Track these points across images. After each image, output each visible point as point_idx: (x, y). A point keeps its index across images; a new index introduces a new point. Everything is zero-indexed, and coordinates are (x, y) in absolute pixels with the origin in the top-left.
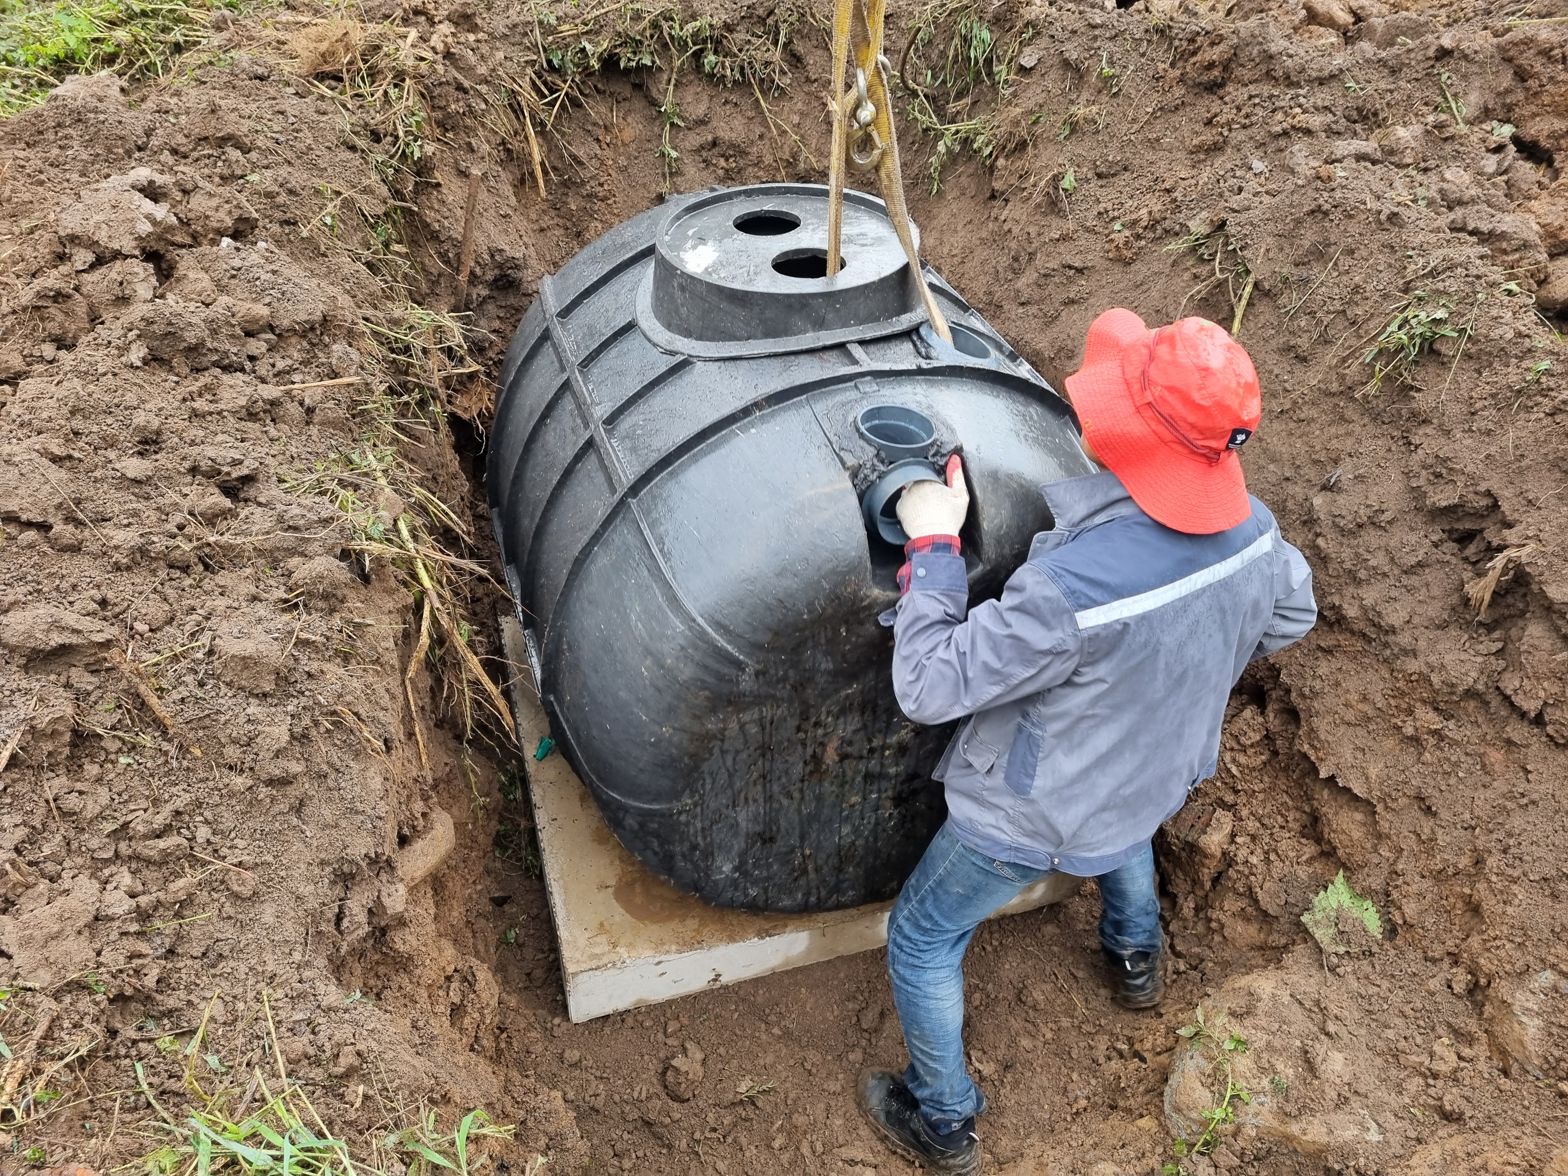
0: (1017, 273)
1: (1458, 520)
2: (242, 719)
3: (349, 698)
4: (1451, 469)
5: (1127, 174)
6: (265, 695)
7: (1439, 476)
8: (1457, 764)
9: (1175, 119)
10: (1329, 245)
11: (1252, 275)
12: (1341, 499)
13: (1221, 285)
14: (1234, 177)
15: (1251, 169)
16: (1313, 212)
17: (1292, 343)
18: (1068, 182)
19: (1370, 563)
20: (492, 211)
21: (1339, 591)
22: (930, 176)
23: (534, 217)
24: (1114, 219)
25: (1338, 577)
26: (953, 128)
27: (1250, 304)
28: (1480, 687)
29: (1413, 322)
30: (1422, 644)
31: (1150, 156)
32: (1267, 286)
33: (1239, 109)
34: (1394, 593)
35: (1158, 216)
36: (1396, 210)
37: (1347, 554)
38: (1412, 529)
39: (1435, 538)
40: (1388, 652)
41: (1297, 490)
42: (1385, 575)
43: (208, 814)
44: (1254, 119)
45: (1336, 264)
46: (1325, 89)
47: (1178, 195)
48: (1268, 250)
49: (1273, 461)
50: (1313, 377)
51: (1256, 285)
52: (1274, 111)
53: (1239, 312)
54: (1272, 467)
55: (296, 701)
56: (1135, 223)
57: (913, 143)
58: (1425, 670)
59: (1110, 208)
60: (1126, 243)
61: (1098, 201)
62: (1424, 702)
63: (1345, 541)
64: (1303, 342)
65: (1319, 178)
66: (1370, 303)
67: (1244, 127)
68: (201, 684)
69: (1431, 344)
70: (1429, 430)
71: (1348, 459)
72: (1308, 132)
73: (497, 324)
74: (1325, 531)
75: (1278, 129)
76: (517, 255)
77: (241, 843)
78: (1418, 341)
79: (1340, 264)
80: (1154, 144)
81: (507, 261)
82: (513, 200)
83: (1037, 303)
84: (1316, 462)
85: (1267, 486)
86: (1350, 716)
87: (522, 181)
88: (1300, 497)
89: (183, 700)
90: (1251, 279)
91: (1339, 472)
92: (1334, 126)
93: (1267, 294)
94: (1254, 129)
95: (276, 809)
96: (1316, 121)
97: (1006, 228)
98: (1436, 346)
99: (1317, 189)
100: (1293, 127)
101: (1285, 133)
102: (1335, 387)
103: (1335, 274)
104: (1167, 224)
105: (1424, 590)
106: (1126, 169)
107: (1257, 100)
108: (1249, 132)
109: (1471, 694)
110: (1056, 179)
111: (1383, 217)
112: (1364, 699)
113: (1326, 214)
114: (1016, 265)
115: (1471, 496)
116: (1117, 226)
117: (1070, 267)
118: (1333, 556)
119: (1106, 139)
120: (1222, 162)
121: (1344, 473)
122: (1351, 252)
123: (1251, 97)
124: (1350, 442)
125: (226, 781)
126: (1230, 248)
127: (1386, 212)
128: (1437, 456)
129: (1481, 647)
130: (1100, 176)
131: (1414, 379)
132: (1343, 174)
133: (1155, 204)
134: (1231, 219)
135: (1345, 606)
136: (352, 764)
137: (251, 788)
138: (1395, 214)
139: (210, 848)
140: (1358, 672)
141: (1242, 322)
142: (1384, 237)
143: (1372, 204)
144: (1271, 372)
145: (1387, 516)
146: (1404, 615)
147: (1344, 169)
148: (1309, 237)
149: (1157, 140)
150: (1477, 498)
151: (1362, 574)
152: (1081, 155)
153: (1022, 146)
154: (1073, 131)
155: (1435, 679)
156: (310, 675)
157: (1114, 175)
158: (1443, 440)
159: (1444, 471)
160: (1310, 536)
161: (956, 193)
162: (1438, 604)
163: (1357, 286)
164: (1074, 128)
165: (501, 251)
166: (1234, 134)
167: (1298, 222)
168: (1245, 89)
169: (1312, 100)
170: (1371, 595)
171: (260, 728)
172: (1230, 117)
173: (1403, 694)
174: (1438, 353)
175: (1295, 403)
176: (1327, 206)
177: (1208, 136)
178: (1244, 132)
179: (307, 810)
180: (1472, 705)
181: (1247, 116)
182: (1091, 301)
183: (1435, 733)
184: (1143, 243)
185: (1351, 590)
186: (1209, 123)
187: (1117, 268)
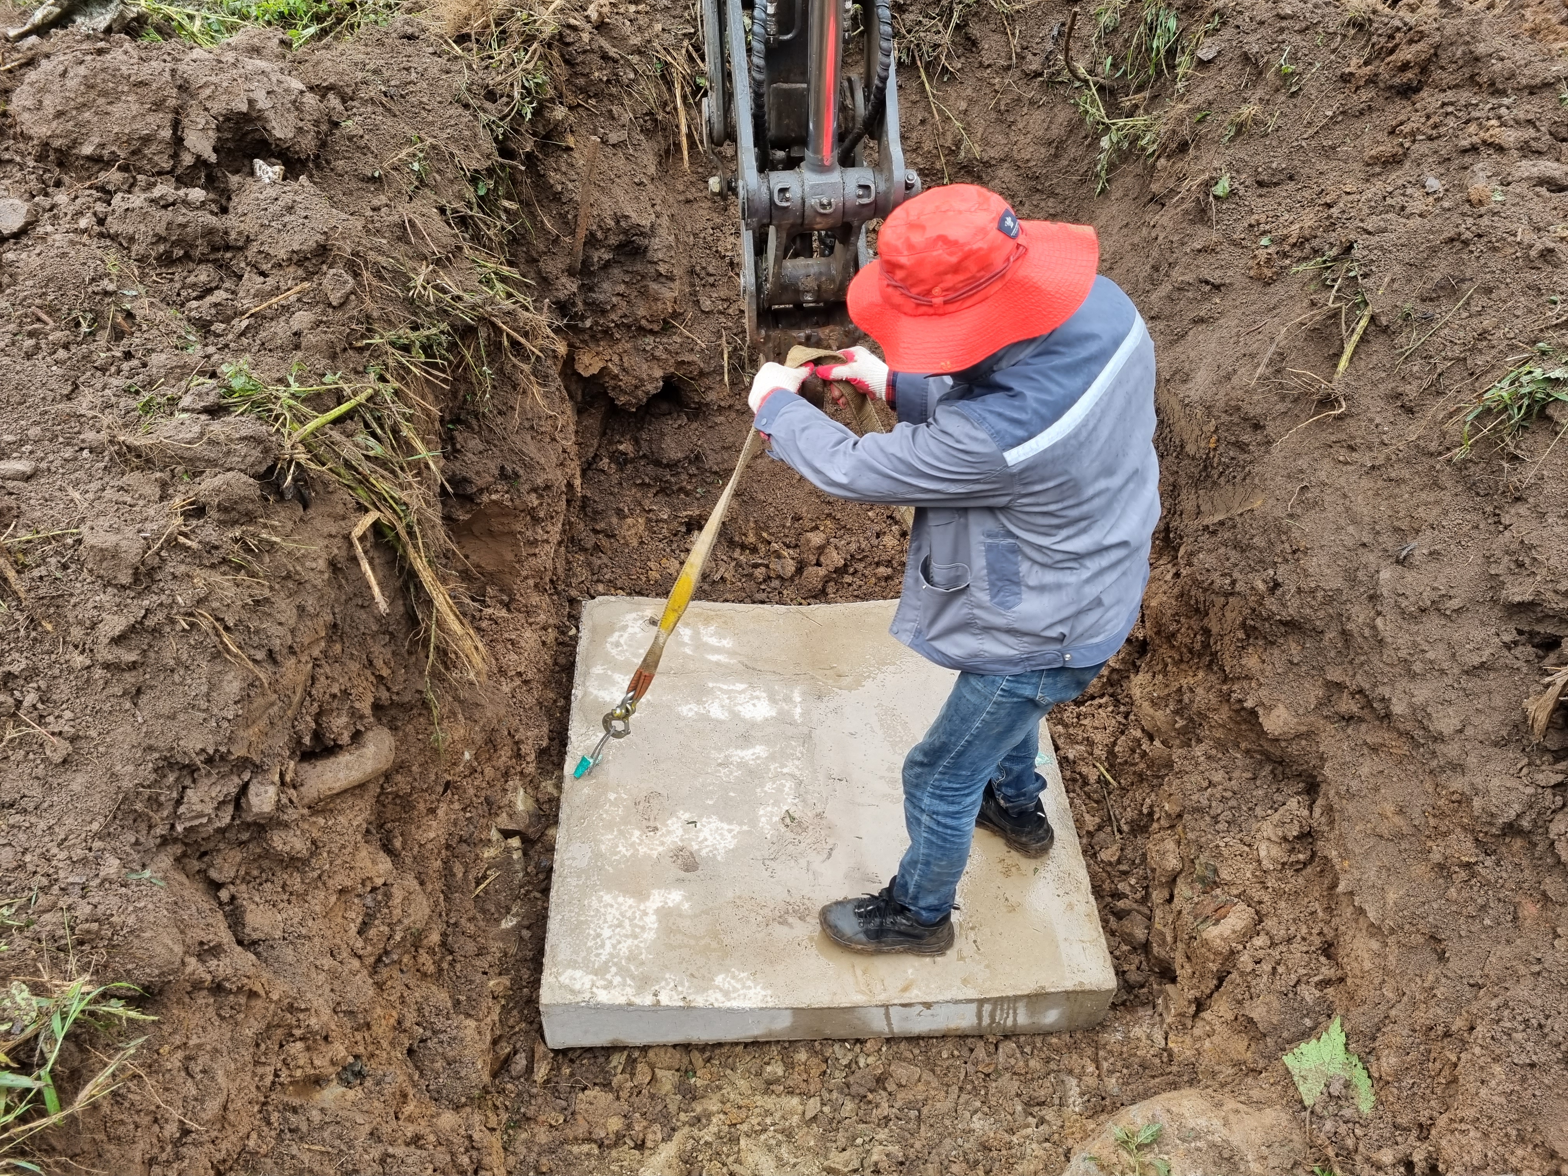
0: (1155, 283)
1: (1539, 621)
2: (90, 605)
3: (216, 604)
4: (1535, 559)
5: (1291, 186)
6: (123, 586)
7: (1521, 565)
8: (1484, 908)
9: (1358, 125)
10: (1463, 281)
11: (1370, 308)
12: (1410, 576)
13: (1335, 315)
14: (1404, 195)
15: (1424, 187)
16: (1452, 240)
17: (1400, 390)
18: (1222, 188)
19: (1428, 655)
20: (626, 179)
21: (1392, 683)
22: (1097, 176)
23: (681, 188)
24: (1264, 233)
25: (1392, 665)
26: (1121, 122)
27: (1363, 340)
28: (1525, 823)
29: (1525, 379)
30: (1472, 761)
31: (1322, 166)
32: (1384, 321)
33: (1428, 117)
34: (1451, 695)
35: (1307, 233)
36: (1551, 245)
37: (1403, 640)
38: (1483, 623)
39: (1507, 638)
40: (1434, 763)
41: (1370, 558)
42: (1442, 672)
43: (43, 685)
44: (1442, 130)
45: (1468, 303)
46: (1535, 100)
47: (1335, 211)
48: (1393, 280)
49: (1354, 522)
50: (1414, 431)
51: (1373, 319)
52: (1467, 122)
53: (1349, 349)
54: (1351, 529)
55: (155, 598)
56: (1285, 238)
57: (1086, 137)
58: (1468, 791)
59: (1263, 220)
60: (1268, 260)
61: (1251, 212)
62: (1464, 828)
63: (1405, 626)
64: (1411, 390)
65: (1469, 201)
66: (1494, 352)
67: (1430, 138)
68: (65, 567)
69: (1543, 408)
70: (1522, 509)
71: (1428, 532)
72: (1500, 149)
73: (621, 288)
74: (1385, 609)
75: (1465, 143)
76: (644, 223)
77: (68, 714)
78: (1526, 402)
79: (1473, 303)
80: (1327, 153)
81: (632, 227)
82: (652, 170)
83: (1168, 318)
84: (1397, 530)
85: (1342, 550)
86: (1384, 829)
87: (667, 152)
88: (1372, 569)
89: (41, 578)
90: (1367, 313)
91: (1414, 544)
92: (1533, 144)
93: (1385, 330)
94: (1441, 142)
95: (109, 691)
96: (1510, 137)
97: (1153, 235)
98: (1550, 411)
99: (1463, 214)
100: (1484, 142)
101: (1474, 149)
102: (1433, 446)
103: (1466, 314)
104: (1315, 243)
105: (1484, 697)
106: (1291, 178)
107: (1450, 109)
108: (1434, 145)
109: (1511, 829)
110: (1208, 184)
111: (1533, 253)
112: (1401, 811)
113: (1466, 243)
114: (1155, 276)
115: (1549, 595)
116: (1264, 241)
117: (1207, 282)
118: (1390, 640)
119: (1274, 143)
120: (1397, 176)
121: (1419, 546)
122: (1488, 291)
123: (1444, 104)
124: (1437, 510)
125: (67, 657)
126: (1352, 274)
127: (1539, 246)
128: (1522, 542)
129: (1541, 776)
130: (1261, 184)
131: (1517, 447)
132: (1499, 198)
133: (1308, 219)
134: (1362, 240)
135: (1394, 700)
136: (204, 664)
137: (89, 667)
138: (1551, 251)
139: (35, 713)
140: (1400, 780)
141: (1351, 360)
142: (1531, 276)
143: (1524, 234)
144: (1371, 420)
145: (1455, 603)
146: (1456, 723)
147: (1505, 193)
148: (1441, 270)
149: (1333, 148)
150: (1557, 598)
151: (1418, 667)
152: (1242, 160)
153: (1183, 147)
154: (1239, 133)
155: (1477, 803)
156: (175, 577)
157: (1276, 184)
158: (1534, 523)
159: (1527, 561)
160: (1372, 614)
161: (1119, 194)
162: (1497, 717)
163: (1485, 331)
164: (1240, 129)
165: (627, 217)
166: (1417, 145)
167: (1434, 250)
168: (1442, 95)
169: (1515, 111)
170: (1422, 692)
171: (104, 615)
172: (1415, 125)
173: (1443, 815)
174: (1549, 419)
175: (1388, 459)
176: (1468, 235)
177: (1388, 147)
178: (1429, 144)
179: (143, 700)
180: (1518, 843)
181: (1435, 126)
182: (1221, 321)
183: (1468, 865)
184: (1288, 262)
185: (1403, 683)
186: (1392, 132)
187: (1257, 287)
